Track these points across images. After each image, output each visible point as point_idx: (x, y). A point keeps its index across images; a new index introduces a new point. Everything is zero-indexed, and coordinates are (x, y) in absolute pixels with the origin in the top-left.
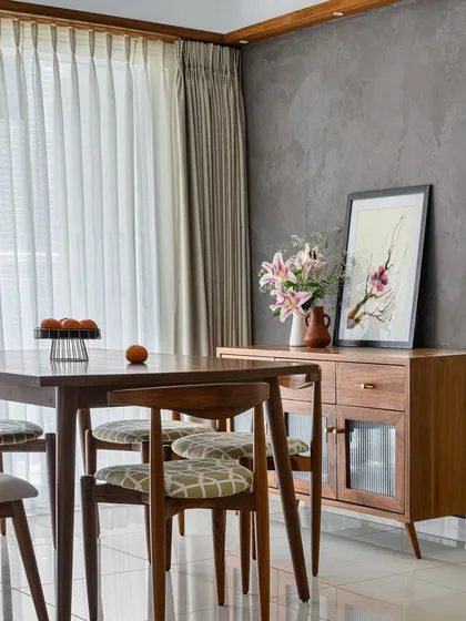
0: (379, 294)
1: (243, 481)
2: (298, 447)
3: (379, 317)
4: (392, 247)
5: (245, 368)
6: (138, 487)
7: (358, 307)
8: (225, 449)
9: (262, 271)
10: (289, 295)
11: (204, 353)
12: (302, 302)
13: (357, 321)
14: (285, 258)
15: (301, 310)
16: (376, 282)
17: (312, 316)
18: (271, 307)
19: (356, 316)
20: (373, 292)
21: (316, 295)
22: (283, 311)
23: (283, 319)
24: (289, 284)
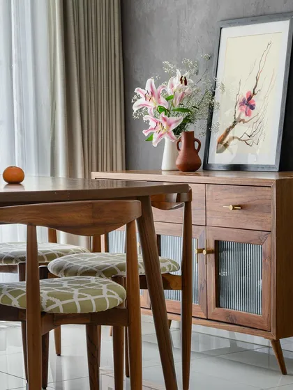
0: (247, 119)
1: (117, 296)
2: (169, 266)
3: (247, 141)
4: (259, 73)
5: (119, 186)
6: (15, 303)
7: (227, 132)
8: (99, 268)
9: (135, 97)
10: (161, 120)
11: (80, 175)
12: (174, 127)
13: (226, 146)
14: (157, 84)
15: (173, 134)
16: (244, 108)
17: (183, 140)
18: (144, 132)
19: (225, 141)
20: (242, 118)
21: (187, 120)
22: (155, 136)
23: (155, 143)
24: (162, 109)
